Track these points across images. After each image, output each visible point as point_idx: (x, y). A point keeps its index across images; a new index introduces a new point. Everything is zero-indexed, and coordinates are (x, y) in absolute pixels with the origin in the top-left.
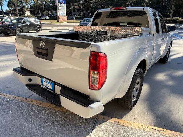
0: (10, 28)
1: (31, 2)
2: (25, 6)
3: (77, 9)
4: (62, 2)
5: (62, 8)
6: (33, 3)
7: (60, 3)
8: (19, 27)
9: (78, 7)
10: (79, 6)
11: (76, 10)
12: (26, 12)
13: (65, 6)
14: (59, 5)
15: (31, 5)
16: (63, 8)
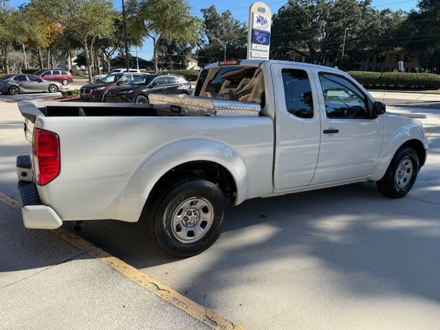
0: (125, 94)
1: (203, 41)
2: (189, 50)
3: (304, 55)
4: (261, 40)
5: (259, 53)
6: (208, 43)
7: (256, 42)
8: (143, 94)
9: (308, 50)
10: (310, 47)
11: (304, 58)
12: (190, 63)
13: (268, 47)
14: (253, 48)
15: (202, 47)
16: (262, 53)
